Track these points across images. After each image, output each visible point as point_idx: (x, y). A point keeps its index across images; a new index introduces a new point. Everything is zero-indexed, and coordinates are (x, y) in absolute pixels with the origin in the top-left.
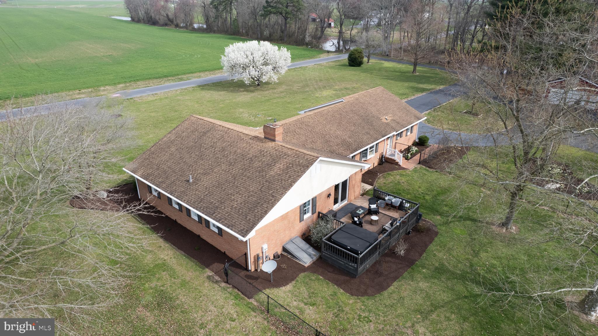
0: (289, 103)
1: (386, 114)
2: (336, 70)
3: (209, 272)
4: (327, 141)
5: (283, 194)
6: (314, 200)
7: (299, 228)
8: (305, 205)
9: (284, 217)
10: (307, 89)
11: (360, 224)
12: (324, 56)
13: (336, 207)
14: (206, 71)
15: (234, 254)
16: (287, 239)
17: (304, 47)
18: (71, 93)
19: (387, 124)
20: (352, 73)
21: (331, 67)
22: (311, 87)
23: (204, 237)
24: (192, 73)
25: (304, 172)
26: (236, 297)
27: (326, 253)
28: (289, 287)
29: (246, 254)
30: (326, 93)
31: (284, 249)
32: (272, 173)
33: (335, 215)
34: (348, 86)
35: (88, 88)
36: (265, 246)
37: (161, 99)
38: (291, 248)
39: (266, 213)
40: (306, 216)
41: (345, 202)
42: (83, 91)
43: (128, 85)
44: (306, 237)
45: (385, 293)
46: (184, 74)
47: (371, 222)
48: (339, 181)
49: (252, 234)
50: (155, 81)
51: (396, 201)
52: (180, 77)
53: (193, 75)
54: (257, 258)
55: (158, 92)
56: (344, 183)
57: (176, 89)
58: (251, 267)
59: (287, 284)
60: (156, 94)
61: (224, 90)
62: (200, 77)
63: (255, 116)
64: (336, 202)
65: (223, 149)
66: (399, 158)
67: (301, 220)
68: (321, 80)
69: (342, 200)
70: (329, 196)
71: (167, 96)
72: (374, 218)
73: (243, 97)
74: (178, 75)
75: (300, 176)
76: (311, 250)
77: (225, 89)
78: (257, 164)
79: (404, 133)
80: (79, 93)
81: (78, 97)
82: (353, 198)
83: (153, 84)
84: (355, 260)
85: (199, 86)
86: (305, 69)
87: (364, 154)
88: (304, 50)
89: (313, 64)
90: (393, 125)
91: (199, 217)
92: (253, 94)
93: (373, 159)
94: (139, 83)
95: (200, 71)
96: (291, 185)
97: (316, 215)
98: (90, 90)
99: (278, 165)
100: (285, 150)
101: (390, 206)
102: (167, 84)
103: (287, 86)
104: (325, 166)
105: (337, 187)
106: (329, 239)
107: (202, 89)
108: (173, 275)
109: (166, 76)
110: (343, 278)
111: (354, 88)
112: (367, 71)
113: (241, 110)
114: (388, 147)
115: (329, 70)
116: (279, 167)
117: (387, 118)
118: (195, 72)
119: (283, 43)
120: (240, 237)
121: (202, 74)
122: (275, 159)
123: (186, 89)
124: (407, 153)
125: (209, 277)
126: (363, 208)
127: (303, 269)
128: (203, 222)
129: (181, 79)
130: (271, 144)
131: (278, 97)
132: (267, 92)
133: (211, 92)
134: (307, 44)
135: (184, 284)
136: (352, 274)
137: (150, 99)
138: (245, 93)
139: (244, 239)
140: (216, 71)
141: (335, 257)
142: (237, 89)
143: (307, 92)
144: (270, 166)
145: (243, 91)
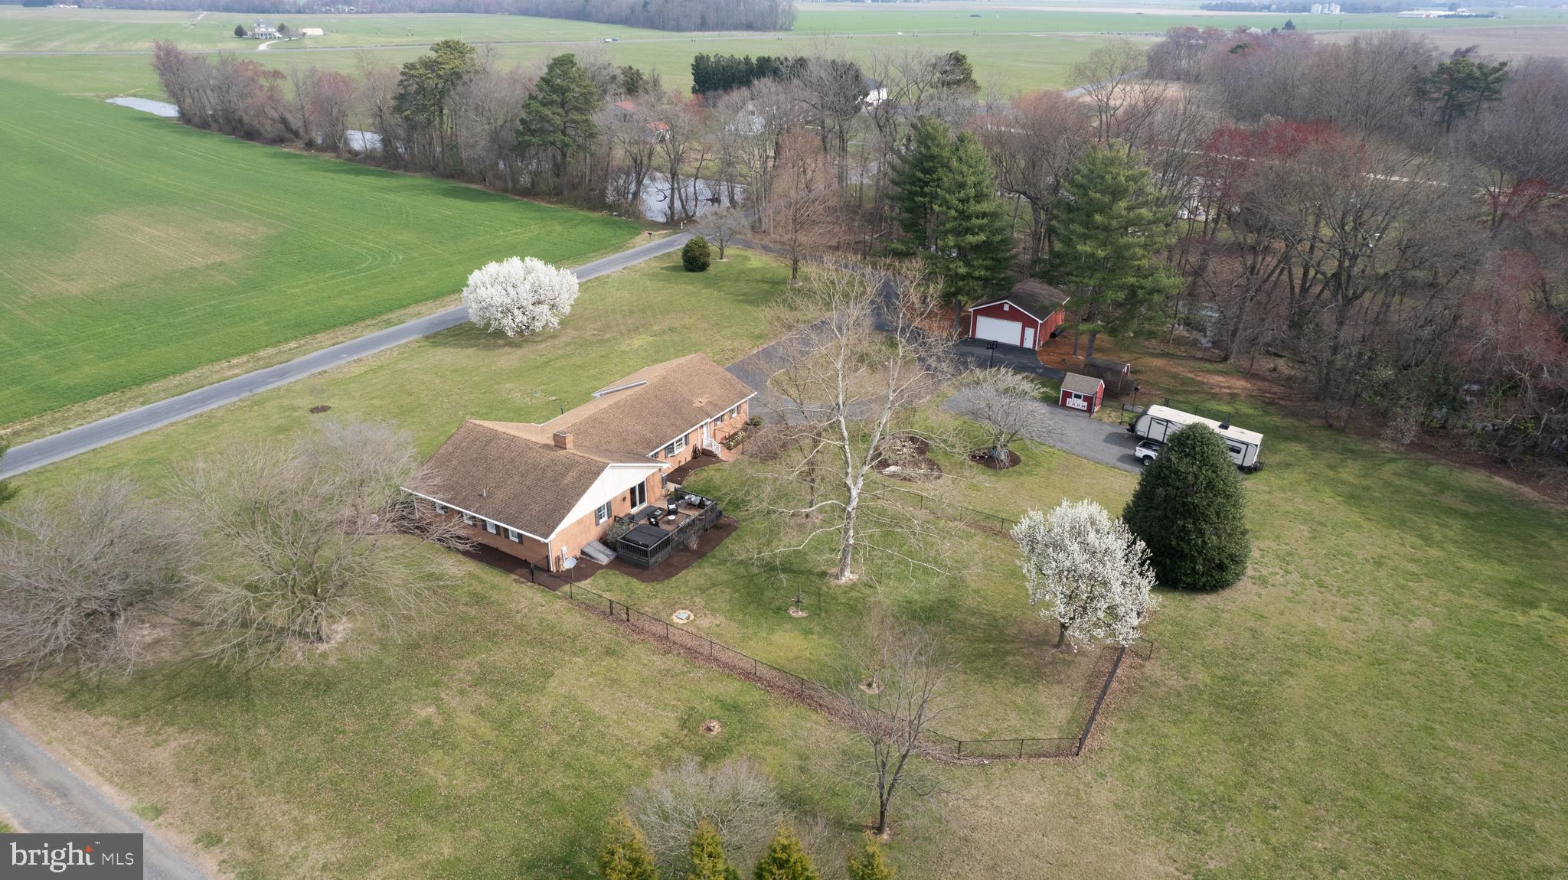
0: (580, 367)
1: (701, 395)
2: (661, 284)
3: (514, 577)
4: (624, 440)
5: (577, 500)
6: (609, 504)
7: (595, 532)
8: (599, 509)
9: (580, 522)
10: (608, 336)
11: (657, 524)
12: (642, 241)
13: (634, 511)
14: (427, 299)
15: (533, 558)
16: (585, 542)
17: (605, 213)
18: (217, 368)
19: (701, 409)
20: (689, 286)
21: (653, 276)
22: (615, 329)
23: (502, 549)
24: (402, 306)
25: (595, 479)
26: (543, 591)
27: (621, 552)
28: (588, 581)
29: (547, 557)
30: (640, 341)
31: (583, 553)
32: (566, 481)
33: (632, 518)
34: (676, 325)
35: (239, 354)
36: (565, 549)
37: (374, 371)
38: (588, 550)
39: (563, 517)
40: (601, 521)
41: (645, 505)
42: (235, 361)
43: (302, 342)
44: (604, 541)
45: (674, 579)
46: (390, 310)
47: (669, 522)
48: (635, 483)
49: (553, 536)
50: (346, 330)
51: (695, 499)
52: (385, 317)
53: (406, 311)
54: (558, 559)
55: (363, 355)
56: (641, 486)
57: (390, 346)
58: (553, 568)
59: (586, 578)
60: (360, 360)
61: (472, 346)
62: (419, 314)
63: (531, 396)
64: (633, 505)
65: (512, 461)
66: (717, 449)
67: (597, 524)
68: (632, 312)
69: (641, 503)
70: (624, 499)
71: (380, 364)
72: (672, 517)
73: (506, 359)
74: (381, 313)
75: (592, 483)
76: (608, 552)
77: (473, 342)
78: (550, 474)
79: (726, 417)
80: (230, 367)
81: (230, 373)
82: (653, 500)
83: (347, 337)
84: (645, 553)
85: (427, 338)
86: (606, 283)
87: (670, 449)
88: (605, 223)
89: (620, 268)
90: (709, 409)
91: (497, 527)
92: (519, 352)
93: (683, 454)
94: (320, 336)
95: (417, 302)
96: (584, 492)
97: (612, 519)
98: (244, 358)
99: (570, 474)
100: (577, 458)
101: (690, 505)
102: (369, 335)
103: (575, 329)
104: (616, 471)
105: (633, 490)
106: (624, 538)
107: (435, 344)
108: (481, 581)
109: (362, 319)
110: (635, 571)
111: (684, 327)
112: (711, 284)
113: (508, 386)
114: (705, 436)
115: (648, 283)
116: (572, 475)
117: (700, 401)
118: (408, 305)
119: (561, 203)
120: (542, 540)
121: (422, 308)
122: (568, 468)
123: (405, 345)
124: (728, 442)
125: (515, 580)
126: (660, 509)
127: (601, 567)
128: (502, 533)
129: (389, 323)
130: (562, 453)
131: (562, 356)
132: (544, 346)
133: (452, 350)
134: (610, 208)
135: (493, 587)
136: (644, 567)
137: (356, 370)
138: (507, 349)
139: (546, 541)
140: (447, 299)
141: (628, 554)
142: (492, 341)
143: (608, 341)
144: (563, 475)
145: (504, 346)
